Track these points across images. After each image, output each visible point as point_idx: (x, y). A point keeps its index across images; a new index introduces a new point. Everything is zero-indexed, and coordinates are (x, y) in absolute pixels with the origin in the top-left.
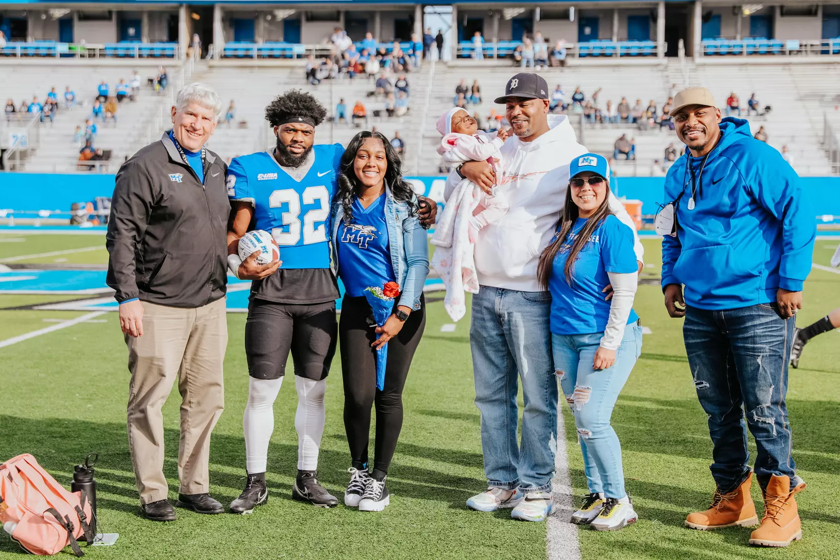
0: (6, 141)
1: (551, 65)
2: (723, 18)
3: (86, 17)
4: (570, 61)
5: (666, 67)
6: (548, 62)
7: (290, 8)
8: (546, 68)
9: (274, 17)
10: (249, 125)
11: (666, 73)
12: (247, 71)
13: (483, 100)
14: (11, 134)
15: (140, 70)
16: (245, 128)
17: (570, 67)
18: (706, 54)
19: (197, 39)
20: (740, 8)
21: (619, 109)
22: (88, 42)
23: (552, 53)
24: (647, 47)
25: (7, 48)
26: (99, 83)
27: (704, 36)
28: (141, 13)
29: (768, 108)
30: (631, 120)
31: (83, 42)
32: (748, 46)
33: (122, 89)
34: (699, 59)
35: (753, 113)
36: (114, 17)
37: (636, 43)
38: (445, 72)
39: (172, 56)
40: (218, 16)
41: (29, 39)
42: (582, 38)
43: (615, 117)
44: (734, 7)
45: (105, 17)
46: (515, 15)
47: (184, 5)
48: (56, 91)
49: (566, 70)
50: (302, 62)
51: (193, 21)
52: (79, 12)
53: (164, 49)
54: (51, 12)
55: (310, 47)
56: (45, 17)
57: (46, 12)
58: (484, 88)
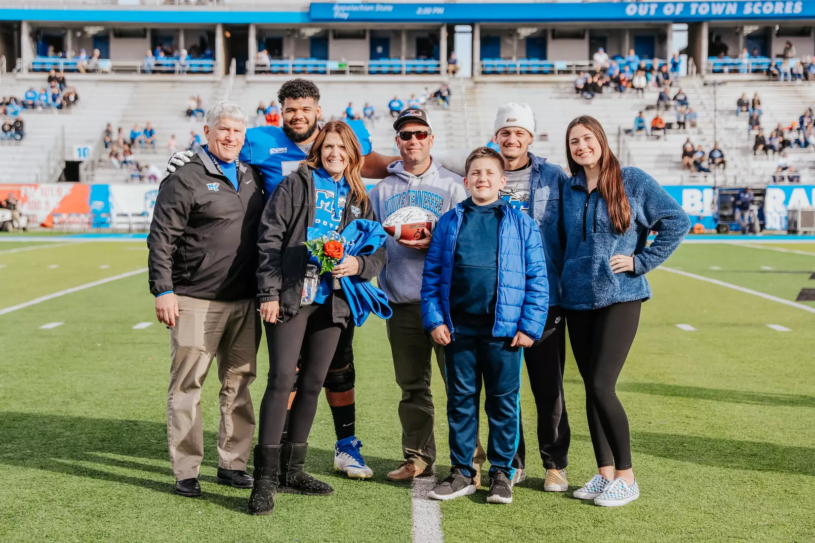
3: (341, 35)
7: (532, 26)
9: (518, 35)
10: (549, 137)
12: (511, 85)
16: (546, 140)
22: (350, 59)
36: (368, 36)
39: (438, 73)
52: (334, 31)
53: (426, 66)
54: (303, 31)
55: (570, 63)
56: (297, 36)
57: (298, 31)
58: (762, 101)
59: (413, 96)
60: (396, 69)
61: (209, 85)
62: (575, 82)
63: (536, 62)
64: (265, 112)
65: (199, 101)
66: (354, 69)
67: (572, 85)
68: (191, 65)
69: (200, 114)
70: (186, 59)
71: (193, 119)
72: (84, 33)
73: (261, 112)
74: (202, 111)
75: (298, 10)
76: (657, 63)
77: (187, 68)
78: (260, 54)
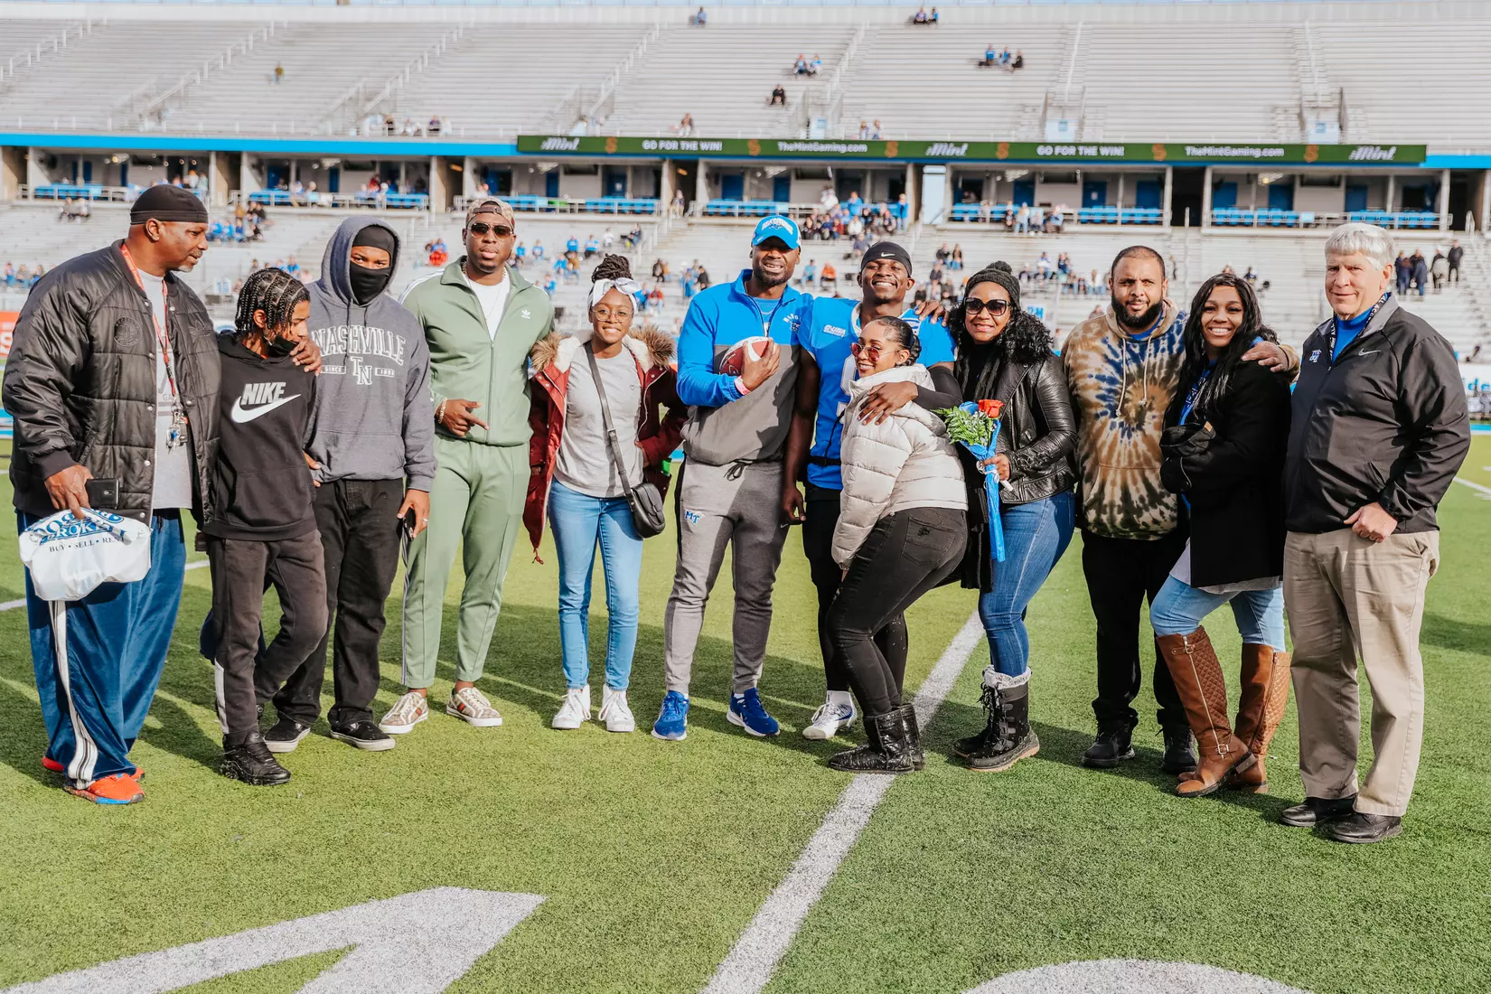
1: (1045, 232)
2: (1239, 187)
3: (572, 171)
4: (1067, 228)
5: (1171, 236)
6: (1043, 228)
8: (1040, 234)
9: (764, 173)
11: (1168, 243)
12: (727, 228)
13: (965, 265)
17: (1066, 233)
18: (1214, 224)
19: (680, 195)
20: (1256, 176)
22: (571, 196)
23: (1048, 217)
24: (1151, 215)
26: (569, 239)
27: (1214, 206)
28: (625, 167)
29: (1266, 284)
31: (566, 196)
32: (1259, 217)
33: (591, 245)
34: (1206, 229)
36: (602, 171)
37: (1142, 211)
39: (650, 213)
40: (702, 171)
41: (513, 193)
42: (1087, 202)
43: (1100, 288)
44: (1248, 175)
45: (592, 171)
46: (1018, 177)
47: (668, 159)
48: (524, 246)
49: (1060, 236)
51: (679, 176)
52: (567, 166)
54: (539, 165)
56: (532, 171)
57: (534, 166)
58: (964, 253)
60: (612, 208)
61: (413, 220)
66: (567, 207)
72: (321, 166)
73: (429, 249)
75: (507, 142)
76: (883, 208)
78: (477, 188)
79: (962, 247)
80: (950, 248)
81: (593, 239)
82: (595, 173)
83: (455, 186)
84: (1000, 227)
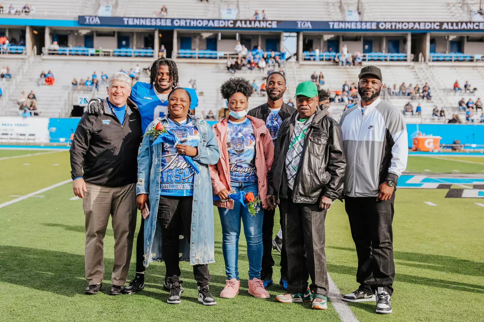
0: (76, 101)
1: (354, 65)
3: (100, 34)
6: (352, 63)
7: (210, 32)
8: (352, 66)
9: (201, 36)
10: (204, 94)
11: (414, 70)
12: (193, 65)
13: (326, 82)
14: (79, 97)
15: (140, 64)
16: (203, 95)
18: (433, 61)
19: (163, 47)
20: (448, 37)
21: (400, 89)
22: (104, 48)
23: (353, 58)
24: (402, 56)
25: (60, 50)
27: (431, 51)
28: (132, 33)
29: (475, 89)
30: (407, 94)
31: (101, 48)
32: (455, 57)
33: (132, 74)
34: (429, 63)
35: (468, 91)
36: (116, 35)
38: (299, 68)
39: (151, 56)
40: (175, 36)
41: (70, 46)
44: (445, 37)
45: (110, 34)
46: (329, 38)
47: (157, 29)
48: (96, 74)
50: (225, 61)
51: (159, 37)
52: (96, 32)
53: (146, 53)
54: (80, 31)
55: (226, 53)
56: (76, 34)
57: (77, 31)
58: (325, 77)
59: (131, 69)
60: (129, 54)
61: (20, 60)
62: (227, 64)
63: (210, 52)
64: (45, 76)
65: (8, 69)
66: (106, 53)
67: (225, 65)
68: (11, 49)
69: (7, 77)
70: (8, 46)
71: (4, 79)
73: (43, 76)
74: (9, 75)
75: (72, 19)
76: (273, 54)
77: (8, 51)
78: (52, 43)
79: (324, 74)
80: (318, 74)
81: (133, 71)
82: (114, 36)
83: (39, 42)
84: (331, 63)
